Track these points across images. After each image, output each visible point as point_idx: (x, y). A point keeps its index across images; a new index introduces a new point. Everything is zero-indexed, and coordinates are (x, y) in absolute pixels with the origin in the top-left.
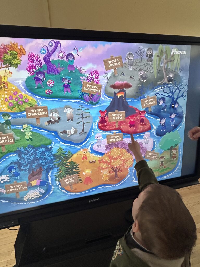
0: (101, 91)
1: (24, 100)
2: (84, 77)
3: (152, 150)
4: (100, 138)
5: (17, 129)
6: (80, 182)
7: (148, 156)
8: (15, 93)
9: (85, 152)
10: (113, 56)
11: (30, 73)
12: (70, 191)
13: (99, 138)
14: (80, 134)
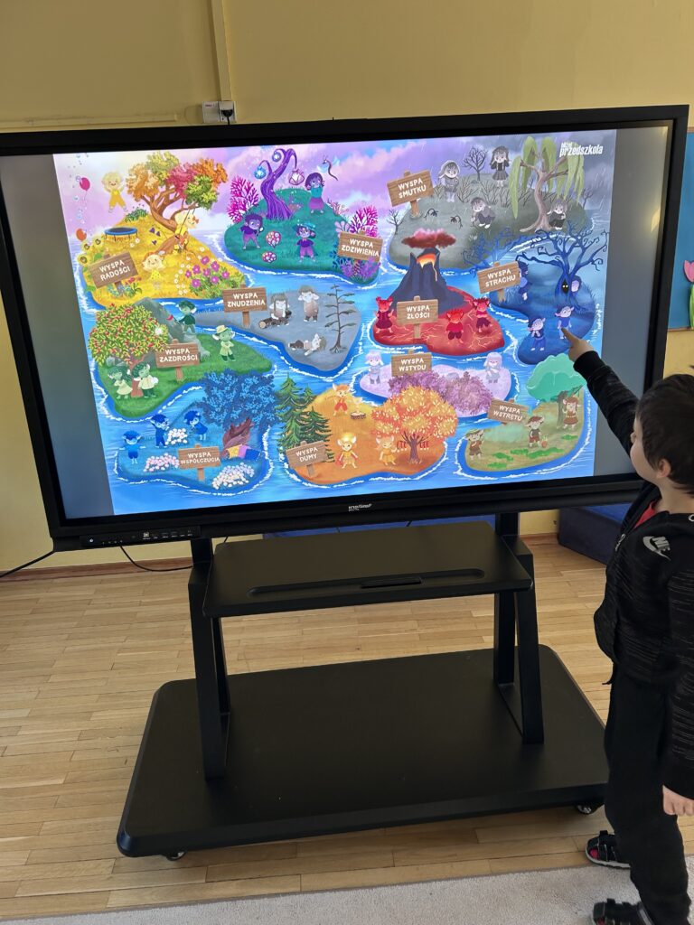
0: (380, 254)
1: (221, 275)
2: (343, 223)
3: (507, 399)
4: (377, 363)
5: (205, 335)
6: (330, 460)
7: (496, 413)
8: (205, 260)
9: (343, 392)
10: (408, 174)
11: (234, 218)
12: (307, 478)
13: (374, 363)
14: (331, 350)
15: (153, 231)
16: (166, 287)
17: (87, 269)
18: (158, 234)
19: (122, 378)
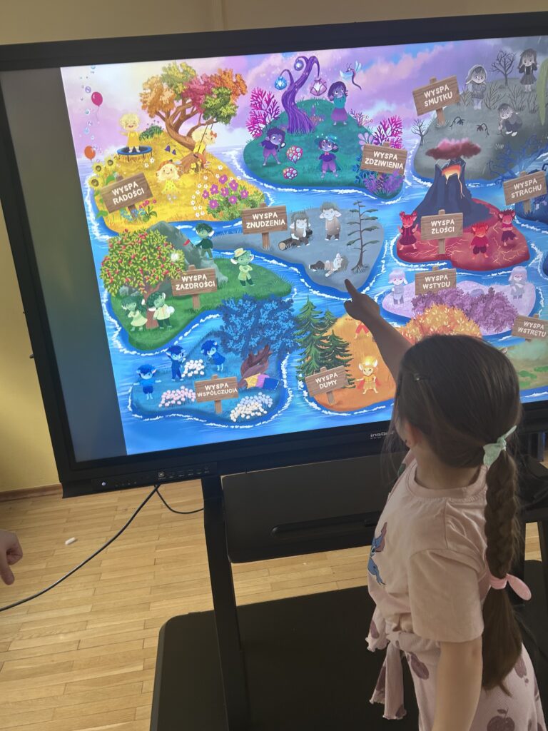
0: (404, 166)
1: (240, 194)
2: (367, 135)
3: (531, 315)
4: (401, 282)
6: (350, 386)
7: (520, 330)
8: (224, 179)
10: (434, 80)
11: (253, 133)
12: (327, 405)
13: (398, 282)
14: (353, 269)
15: (168, 149)
16: (182, 209)
17: (98, 192)
18: (174, 152)
19: (136, 309)
